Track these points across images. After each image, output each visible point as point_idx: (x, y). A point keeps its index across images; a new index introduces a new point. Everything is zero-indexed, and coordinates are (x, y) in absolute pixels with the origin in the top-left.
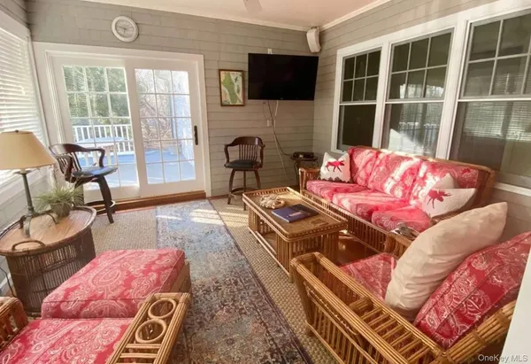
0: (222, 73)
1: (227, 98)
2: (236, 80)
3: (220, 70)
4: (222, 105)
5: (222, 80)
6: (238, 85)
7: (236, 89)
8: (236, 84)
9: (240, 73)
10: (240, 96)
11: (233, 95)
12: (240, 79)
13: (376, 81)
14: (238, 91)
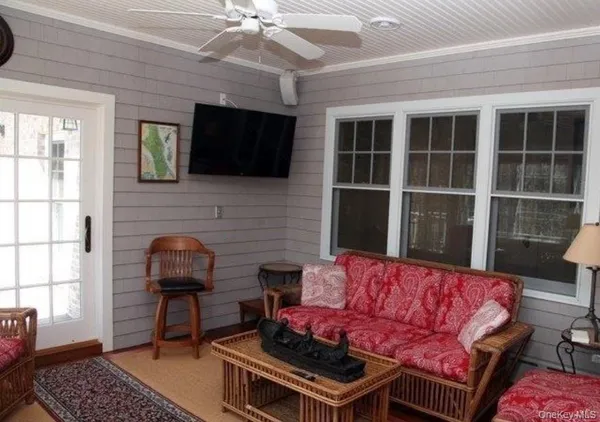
0: (144, 126)
1: (149, 169)
2: (167, 138)
3: (142, 122)
4: (141, 180)
5: (143, 138)
6: (170, 147)
7: (166, 153)
8: (166, 146)
9: (174, 128)
10: (172, 165)
11: (160, 163)
12: (174, 137)
13: (387, 159)
14: (170, 159)
